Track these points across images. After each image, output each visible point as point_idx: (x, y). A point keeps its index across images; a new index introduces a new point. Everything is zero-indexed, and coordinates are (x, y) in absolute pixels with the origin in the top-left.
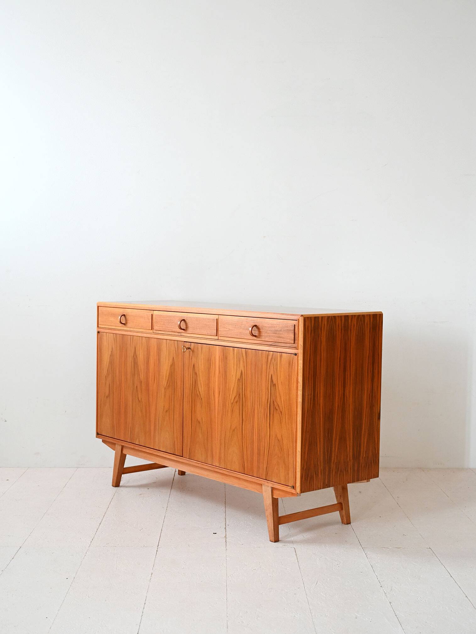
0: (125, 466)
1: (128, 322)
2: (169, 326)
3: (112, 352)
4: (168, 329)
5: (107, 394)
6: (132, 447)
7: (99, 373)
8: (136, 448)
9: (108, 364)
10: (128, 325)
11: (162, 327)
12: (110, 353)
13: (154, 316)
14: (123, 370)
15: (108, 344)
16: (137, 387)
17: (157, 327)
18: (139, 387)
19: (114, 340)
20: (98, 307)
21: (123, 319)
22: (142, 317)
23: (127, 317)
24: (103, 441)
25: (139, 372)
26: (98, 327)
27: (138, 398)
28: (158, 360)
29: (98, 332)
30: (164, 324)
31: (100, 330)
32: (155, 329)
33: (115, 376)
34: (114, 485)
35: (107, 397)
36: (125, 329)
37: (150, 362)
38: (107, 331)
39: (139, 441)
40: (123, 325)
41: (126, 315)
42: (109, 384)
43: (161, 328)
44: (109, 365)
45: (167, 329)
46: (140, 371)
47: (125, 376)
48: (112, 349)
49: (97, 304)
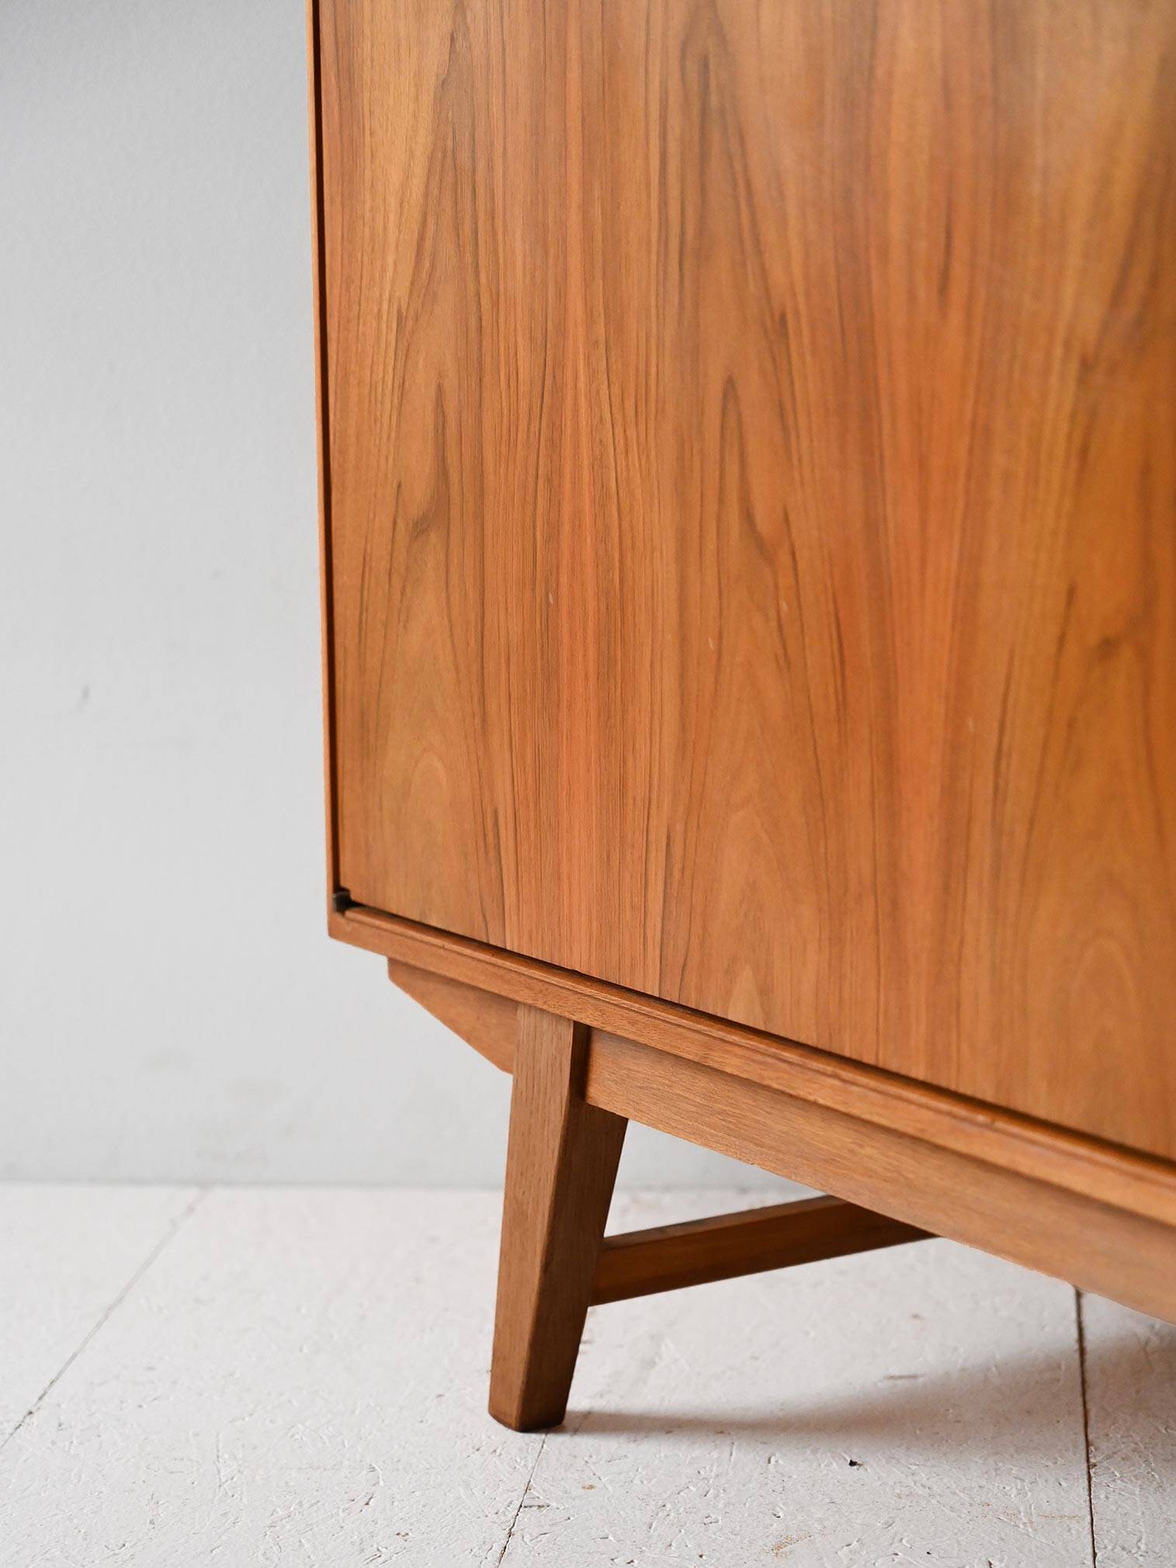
0: (615, 1226)
5: (419, 494)
6: (690, 1050)
8: (732, 1064)
14: (574, 219)
16: (730, 386)
18: (752, 389)
24: (399, 970)
25: (753, 212)
27: (748, 516)
28: (984, 30)
33: (496, 304)
34: (513, 1408)
35: (420, 529)
39: (765, 991)
42: (440, 394)
46: (761, 197)
47: (598, 285)
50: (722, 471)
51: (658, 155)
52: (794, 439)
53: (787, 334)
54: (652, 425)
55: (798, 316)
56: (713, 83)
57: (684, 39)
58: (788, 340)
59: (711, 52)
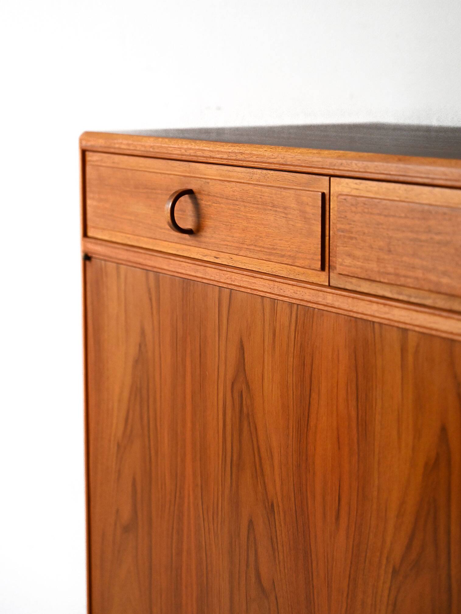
1: (209, 223)
2: (417, 262)
3: (140, 346)
4: (417, 279)
5: (126, 516)
7: (92, 426)
9: (126, 395)
10: (208, 235)
11: (379, 260)
12: (133, 351)
13: (334, 205)
15: (126, 311)
16: (251, 523)
17: (348, 261)
19: (151, 299)
20: (84, 153)
21: (183, 211)
22: (274, 206)
23: (204, 202)
25: (260, 459)
26: (85, 234)
28: (354, 424)
29: (87, 258)
30: (390, 251)
31: (95, 248)
32: (339, 268)
33: (157, 454)
35: (126, 530)
36: (195, 252)
37: (312, 423)
38: (123, 255)
40: (186, 236)
41: (200, 193)
42: (134, 480)
43: (374, 266)
44: (129, 401)
45: (406, 277)
46: (264, 454)
47: (198, 464)
48: (143, 333)
49: (81, 140)
50: (248, 555)
51: (222, 422)
52: (276, 553)
53: (274, 512)
54: (219, 526)
55: (279, 506)
56: (244, 402)
57: (233, 381)
58: (274, 514)
59: (244, 391)
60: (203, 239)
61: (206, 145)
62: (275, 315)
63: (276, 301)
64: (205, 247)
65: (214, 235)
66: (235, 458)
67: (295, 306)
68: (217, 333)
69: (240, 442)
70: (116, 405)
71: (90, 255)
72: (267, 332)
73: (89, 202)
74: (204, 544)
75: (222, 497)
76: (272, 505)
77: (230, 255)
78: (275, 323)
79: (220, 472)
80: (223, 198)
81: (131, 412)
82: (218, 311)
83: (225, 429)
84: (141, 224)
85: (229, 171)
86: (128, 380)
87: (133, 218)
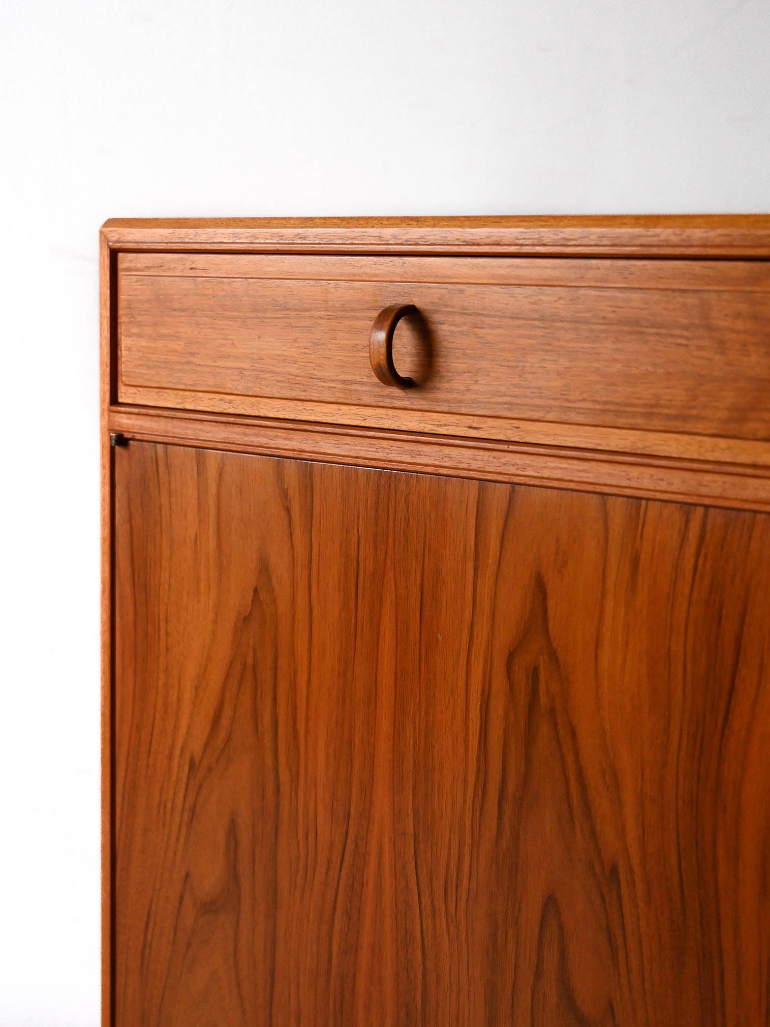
3: (256, 592)
19: (288, 509)
25: (584, 788)
26: (114, 400)
31: (127, 422)
35: (208, 909)
42: (233, 824)
44: (224, 688)
46: (594, 780)
47: (408, 796)
48: (264, 569)
50: (540, 958)
51: (478, 724)
52: (621, 955)
53: (619, 881)
54: (462, 905)
55: (631, 871)
56: (542, 687)
57: (512, 650)
58: (619, 886)
59: (542, 667)
60: (441, 395)
61: (448, 223)
62: (640, 526)
63: (644, 502)
64: (446, 409)
65: (475, 387)
66: (511, 788)
67: (701, 510)
68: (471, 565)
69: (528, 760)
70: (187, 696)
71: (126, 435)
72: (613, 559)
73: (125, 342)
74: (419, 936)
75: (471, 854)
76: (614, 871)
77: (512, 421)
78: (638, 542)
79: (468, 813)
80: (505, 317)
81: (228, 710)
82: (476, 526)
83: (485, 738)
84: (267, 376)
85: (518, 267)
86: (223, 651)
87: (245, 365)
